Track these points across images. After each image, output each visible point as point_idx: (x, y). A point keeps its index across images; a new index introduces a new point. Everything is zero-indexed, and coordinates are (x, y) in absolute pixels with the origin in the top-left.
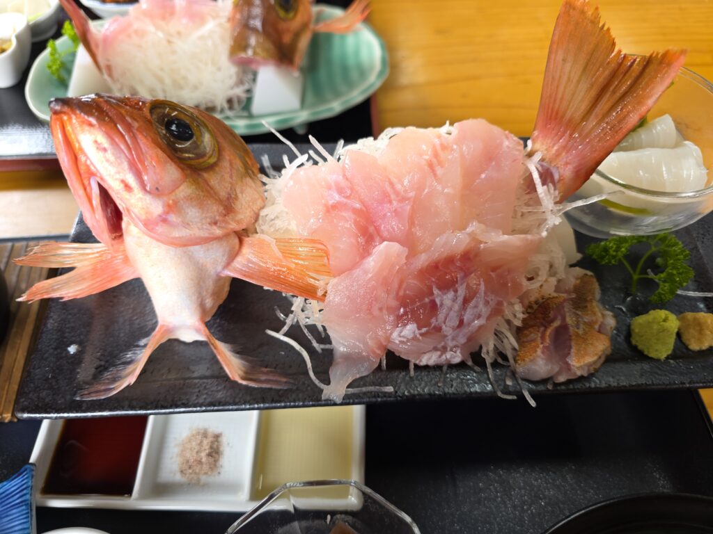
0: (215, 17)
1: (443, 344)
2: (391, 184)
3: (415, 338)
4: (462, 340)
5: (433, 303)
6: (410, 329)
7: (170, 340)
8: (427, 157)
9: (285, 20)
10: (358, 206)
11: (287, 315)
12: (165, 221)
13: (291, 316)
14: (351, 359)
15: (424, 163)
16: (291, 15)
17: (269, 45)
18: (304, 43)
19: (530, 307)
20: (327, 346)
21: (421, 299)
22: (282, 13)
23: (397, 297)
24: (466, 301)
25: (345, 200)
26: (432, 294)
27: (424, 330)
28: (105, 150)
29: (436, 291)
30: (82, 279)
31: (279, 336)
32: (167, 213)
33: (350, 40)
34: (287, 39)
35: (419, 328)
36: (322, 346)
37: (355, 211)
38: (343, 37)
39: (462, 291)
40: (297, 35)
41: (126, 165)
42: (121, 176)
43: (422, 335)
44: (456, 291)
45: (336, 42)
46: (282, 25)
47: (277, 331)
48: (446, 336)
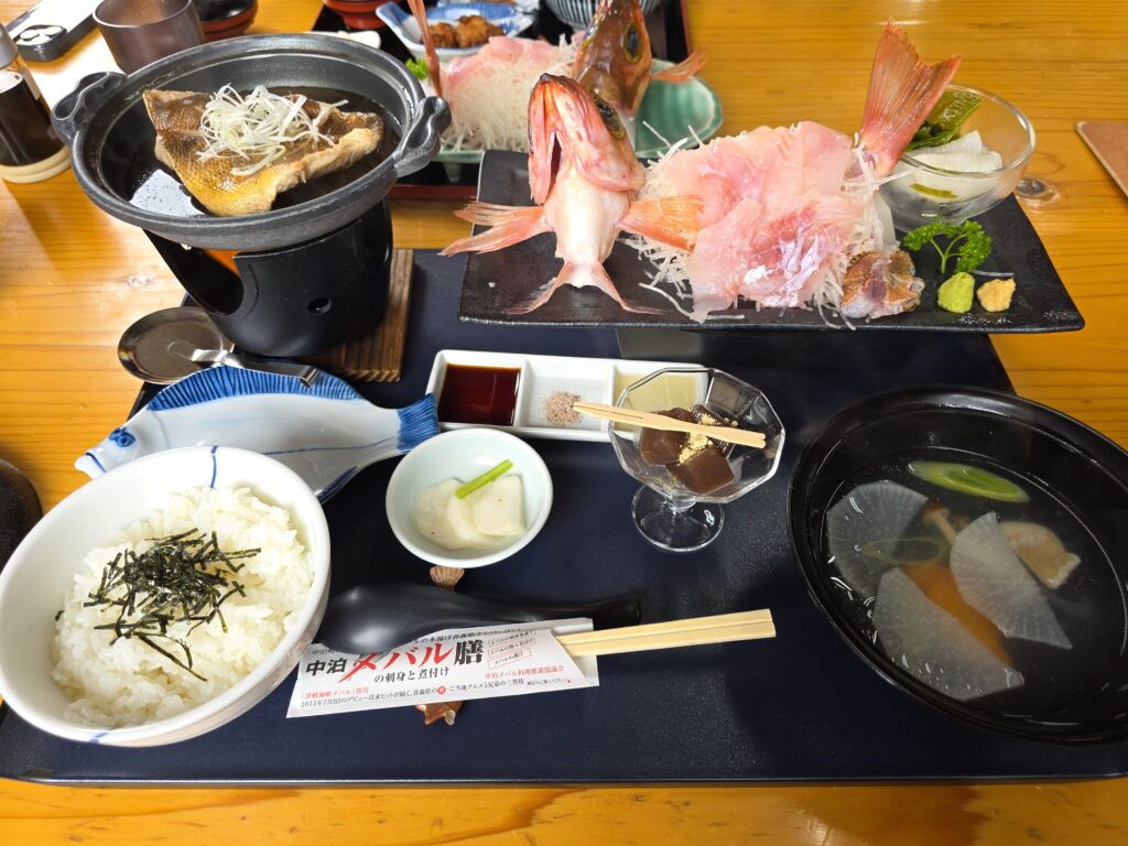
0: (559, 60)
1: (783, 288)
2: (751, 161)
3: (762, 279)
4: (799, 285)
5: (779, 250)
6: (760, 271)
7: (565, 285)
8: (777, 143)
9: (630, 64)
10: (725, 175)
11: (654, 275)
12: (598, 165)
13: (659, 274)
14: (708, 299)
15: (775, 147)
16: (635, 59)
17: (614, 86)
18: (642, 90)
19: (854, 259)
20: (689, 296)
21: (770, 247)
22: (628, 57)
23: (752, 244)
24: (804, 251)
25: (715, 172)
26: (778, 243)
27: (771, 271)
28: (571, 109)
29: (781, 242)
30: (496, 236)
31: (651, 287)
32: (600, 159)
33: (682, 93)
34: (630, 82)
35: (767, 270)
36: (685, 295)
37: (723, 179)
38: (675, 88)
39: (801, 243)
40: (639, 79)
41: (581, 122)
42: (577, 129)
43: (769, 275)
44: (796, 242)
45: (668, 93)
46: (628, 69)
47: (649, 284)
48: (786, 280)
